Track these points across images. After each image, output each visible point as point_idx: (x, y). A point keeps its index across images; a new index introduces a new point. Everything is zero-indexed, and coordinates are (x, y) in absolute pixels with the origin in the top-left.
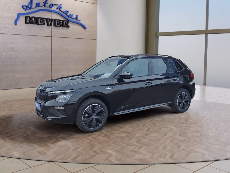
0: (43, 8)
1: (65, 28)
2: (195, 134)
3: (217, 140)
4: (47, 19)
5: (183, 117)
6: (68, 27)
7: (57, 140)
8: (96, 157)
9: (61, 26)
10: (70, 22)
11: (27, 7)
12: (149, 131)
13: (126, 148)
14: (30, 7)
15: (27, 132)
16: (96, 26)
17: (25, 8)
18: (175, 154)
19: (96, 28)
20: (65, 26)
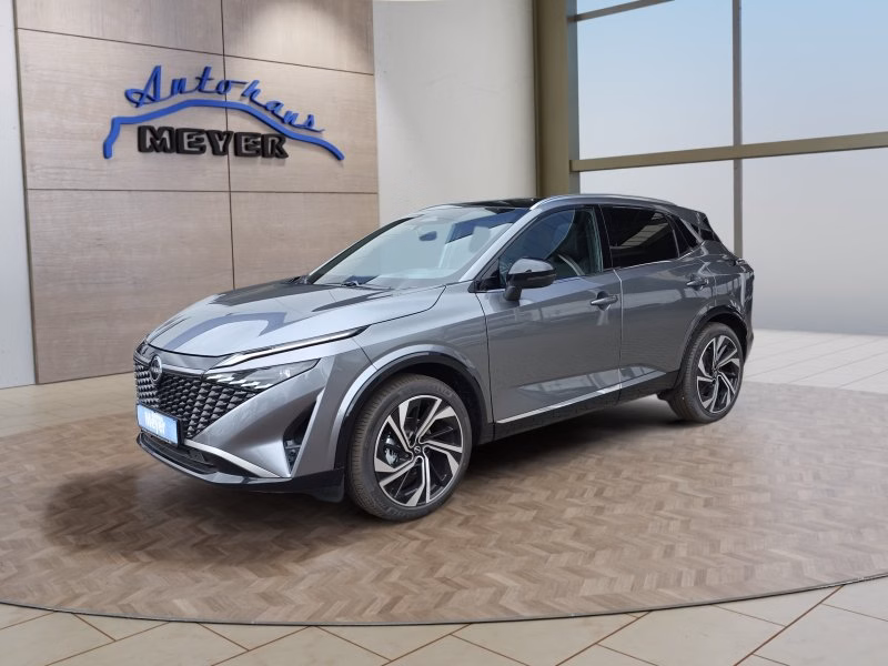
4: (209, 133)
6: (283, 155)
8: (454, 599)
9: (258, 153)
10: (287, 139)
11: (142, 95)
12: (604, 495)
13: (546, 561)
14: (151, 94)
16: (376, 149)
17: (136, 97)
18: (710, 570)
19: (376, 154)
20: (273, 154)
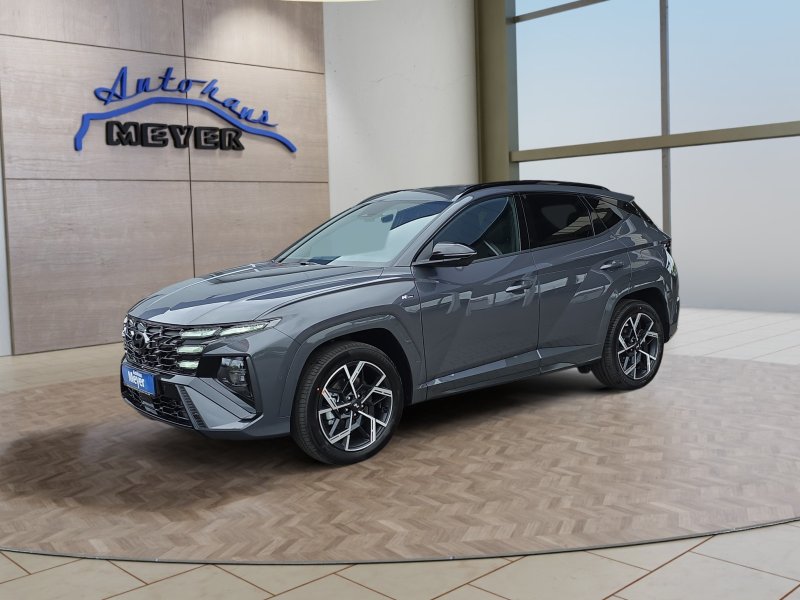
0: (160, 94)
1: (231, 152)
2: (647, 456)
3: (714, 472)
4: (171, 128)
5: (606, 407)
6: (239, 147)
7: (224, 497)
8: (344, 542)
9: (216, 146)
10: (243, 133)
11: (110, 93)
12: (506, 452)
13: (437, 509)
14: (118, 92)
15: (129, 477)
16: (326, 142)
17: (104, 96)
18: (589, 520)
19: (326, 146)
20: (231, 147)
